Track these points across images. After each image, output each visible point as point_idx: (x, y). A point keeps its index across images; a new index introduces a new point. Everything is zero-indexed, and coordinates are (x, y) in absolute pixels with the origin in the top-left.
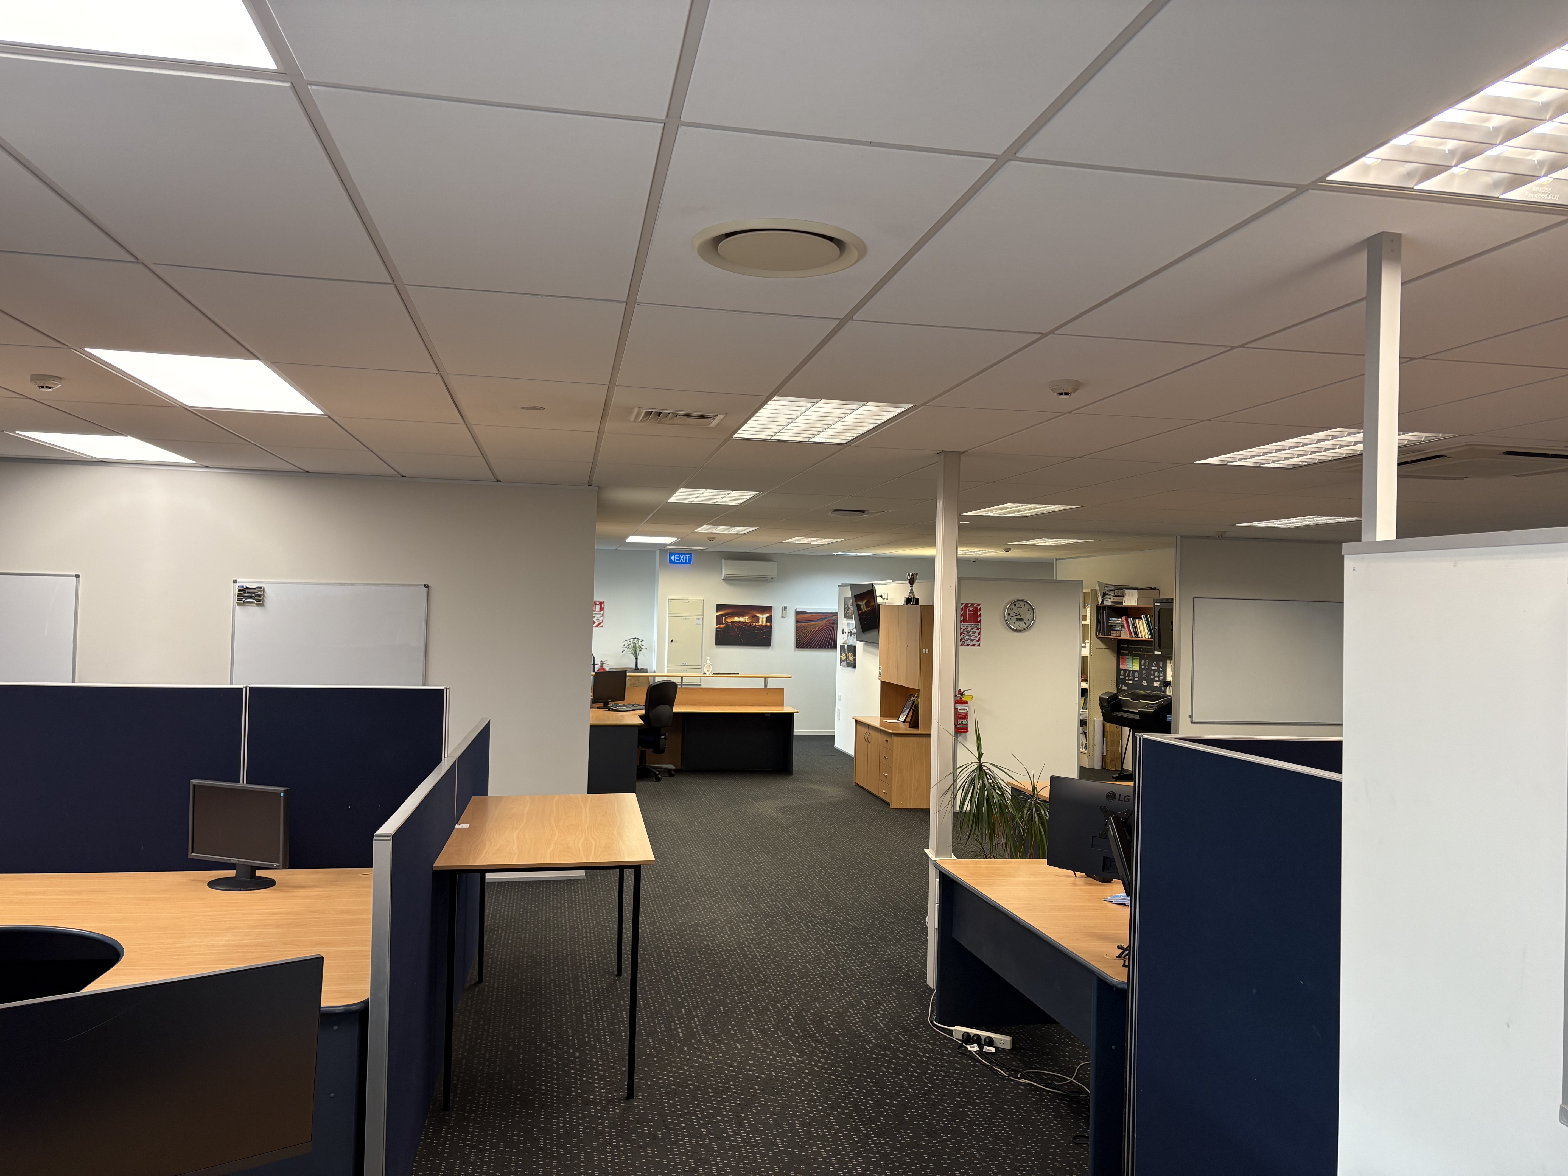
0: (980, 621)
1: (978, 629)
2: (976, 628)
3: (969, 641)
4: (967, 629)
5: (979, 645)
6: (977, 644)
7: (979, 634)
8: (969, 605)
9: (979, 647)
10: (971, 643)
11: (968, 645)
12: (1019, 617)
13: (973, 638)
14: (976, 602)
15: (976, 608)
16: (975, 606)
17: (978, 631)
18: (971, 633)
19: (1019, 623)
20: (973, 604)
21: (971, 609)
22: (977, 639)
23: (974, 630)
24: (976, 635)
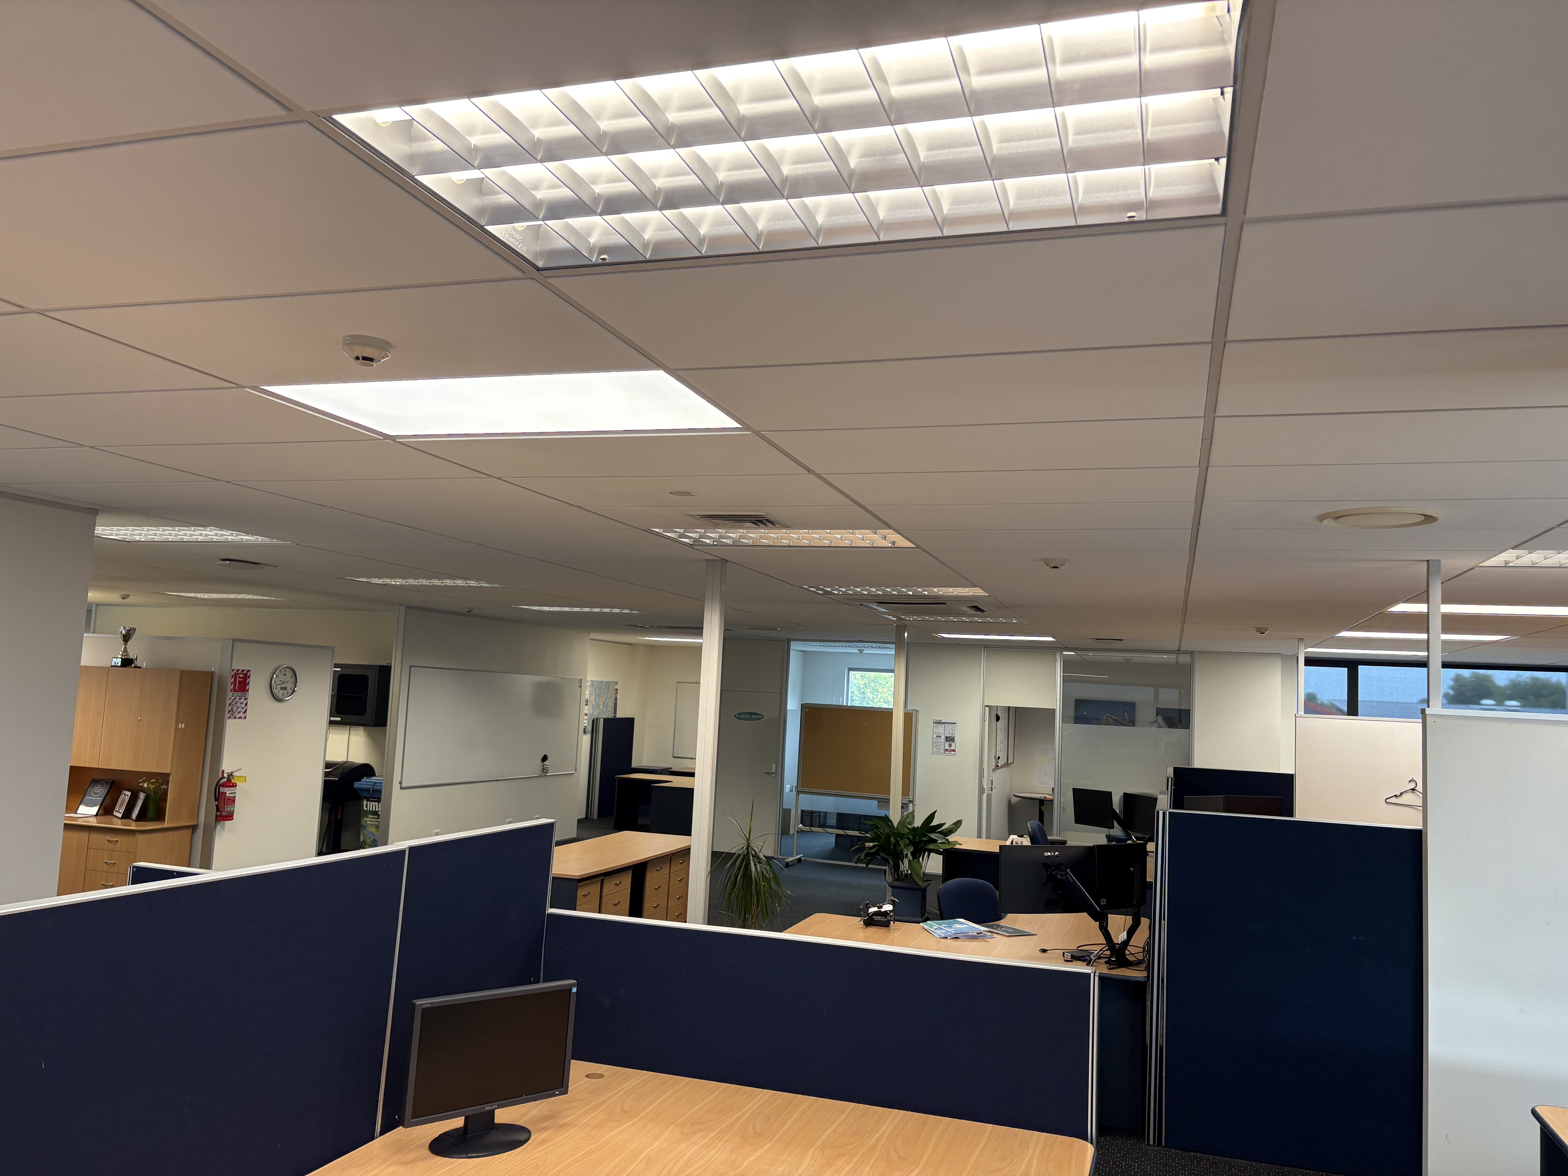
0: (248, 690)
1: (245, 699)
2: (244, 698)
3: (236, 713)
4: (235, 699)
5: (245, 718)
6: (243, 716)
7: (246, 704)
8: (240, 672)
9: (244, 720)
10: (238, 716)
11: (235, 718)
12: (283, 685)
13: (240, 709)
14: (247, 668)
15: (246, 675)
16: (245, 672)
17: (245, 702)
18: (239, 704)
19: (283, 691)
20: (243, 671)
21: (241, 676)
22: (244, 710)
23: (242, 700)
24: (243, 706)
